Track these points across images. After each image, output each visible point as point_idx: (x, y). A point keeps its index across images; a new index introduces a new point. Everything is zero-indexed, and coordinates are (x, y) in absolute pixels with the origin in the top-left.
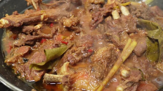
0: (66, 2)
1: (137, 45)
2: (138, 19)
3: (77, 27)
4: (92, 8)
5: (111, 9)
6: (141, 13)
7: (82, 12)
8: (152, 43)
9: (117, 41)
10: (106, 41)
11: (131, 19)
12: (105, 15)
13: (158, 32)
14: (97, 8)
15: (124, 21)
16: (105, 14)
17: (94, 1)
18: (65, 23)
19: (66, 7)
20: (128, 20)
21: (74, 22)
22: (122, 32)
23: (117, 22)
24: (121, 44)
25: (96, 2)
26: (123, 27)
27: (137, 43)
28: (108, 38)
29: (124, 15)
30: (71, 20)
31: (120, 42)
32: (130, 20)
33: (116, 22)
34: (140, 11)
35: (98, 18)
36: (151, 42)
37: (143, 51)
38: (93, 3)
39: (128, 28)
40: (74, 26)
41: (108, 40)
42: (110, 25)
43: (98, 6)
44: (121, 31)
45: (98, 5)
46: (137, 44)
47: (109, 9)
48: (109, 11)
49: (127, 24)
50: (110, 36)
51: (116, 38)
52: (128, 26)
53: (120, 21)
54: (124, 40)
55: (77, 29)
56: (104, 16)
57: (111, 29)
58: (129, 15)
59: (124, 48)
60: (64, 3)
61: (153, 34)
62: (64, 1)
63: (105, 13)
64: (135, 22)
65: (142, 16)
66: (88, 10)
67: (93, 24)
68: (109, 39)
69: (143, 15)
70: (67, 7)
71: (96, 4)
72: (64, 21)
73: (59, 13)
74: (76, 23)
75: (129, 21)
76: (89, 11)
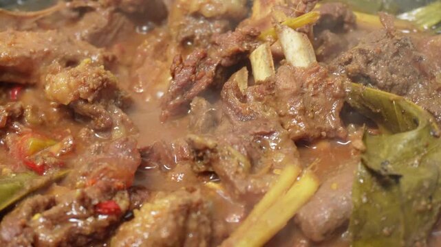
0: (98, 9)
1: (316, 192)
2: (354, 84)
3: (99, 108)
4: (194, 32)
5: (248, 41)
6: (368, 62)
7: (153, 49)
8: (378, 188)
9: (230, 173)
10: (195, 168)
11: (316, 85)
12: (224, 62)
13: (410, 142)
14: (210, 35)
15: (285, 89)
16: (224, 57)
17: (202, 5)
18: (51, 87)
19: (94, 25)
20: (307, 87)
21: (84, 84)
22: (270, 134)
23: (262, 93)
24: (246, 188)
25: (209, 9)
26: (280, 116)
27: (319, 187)
28: (201, 159)
29: (290, 64)
30: (76, 77)
31: (246, 178)
32: (315, 89)
33: (258, 95)
34: (362, 52)
35: (194, 73)
36: (375, 184)
37: (336, 222)
38: (197, 15)
39: (299, 121)
40: (86, 101)
41: (202, 168)
42: (230, 105)
43: (215, 28)
44: (268, 131)
45: (217, 23)
46: (316, 190)
47: (241, 41)
48: (240, 49)
49: (298, 105)
50: (208, 152)
51: (233, 160)
52: (303, 111)
53: (273, 89)
54: (271, 171)
55: (98, 115)
56: (219, 66)
57: (232, 123)
58: (312, 66)
59: (258, 202)
60: (91, 9)
61: (390, 150)
62: (90, 4)
63: (224, 53)
64: (336, 97)
65: (371, 73)
66: (177, 41)
67: (173, 98)
68: (205, 162)
69: (373, 68)
70: (96, 28)
71: (211, 19)
72: (49, 79)
73: (46, 50)
74: (93, 90)
75: (311, 88)
76: (178, 44)
